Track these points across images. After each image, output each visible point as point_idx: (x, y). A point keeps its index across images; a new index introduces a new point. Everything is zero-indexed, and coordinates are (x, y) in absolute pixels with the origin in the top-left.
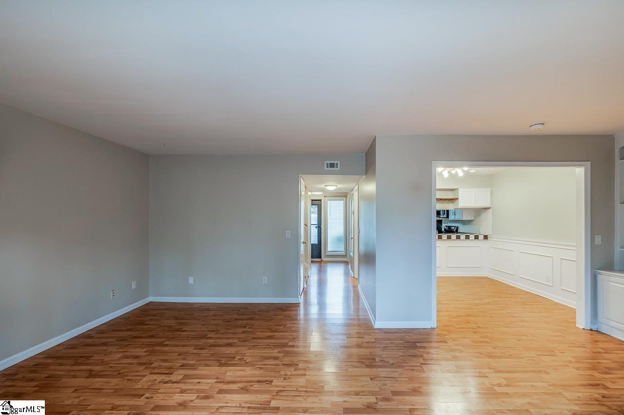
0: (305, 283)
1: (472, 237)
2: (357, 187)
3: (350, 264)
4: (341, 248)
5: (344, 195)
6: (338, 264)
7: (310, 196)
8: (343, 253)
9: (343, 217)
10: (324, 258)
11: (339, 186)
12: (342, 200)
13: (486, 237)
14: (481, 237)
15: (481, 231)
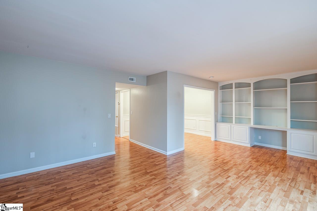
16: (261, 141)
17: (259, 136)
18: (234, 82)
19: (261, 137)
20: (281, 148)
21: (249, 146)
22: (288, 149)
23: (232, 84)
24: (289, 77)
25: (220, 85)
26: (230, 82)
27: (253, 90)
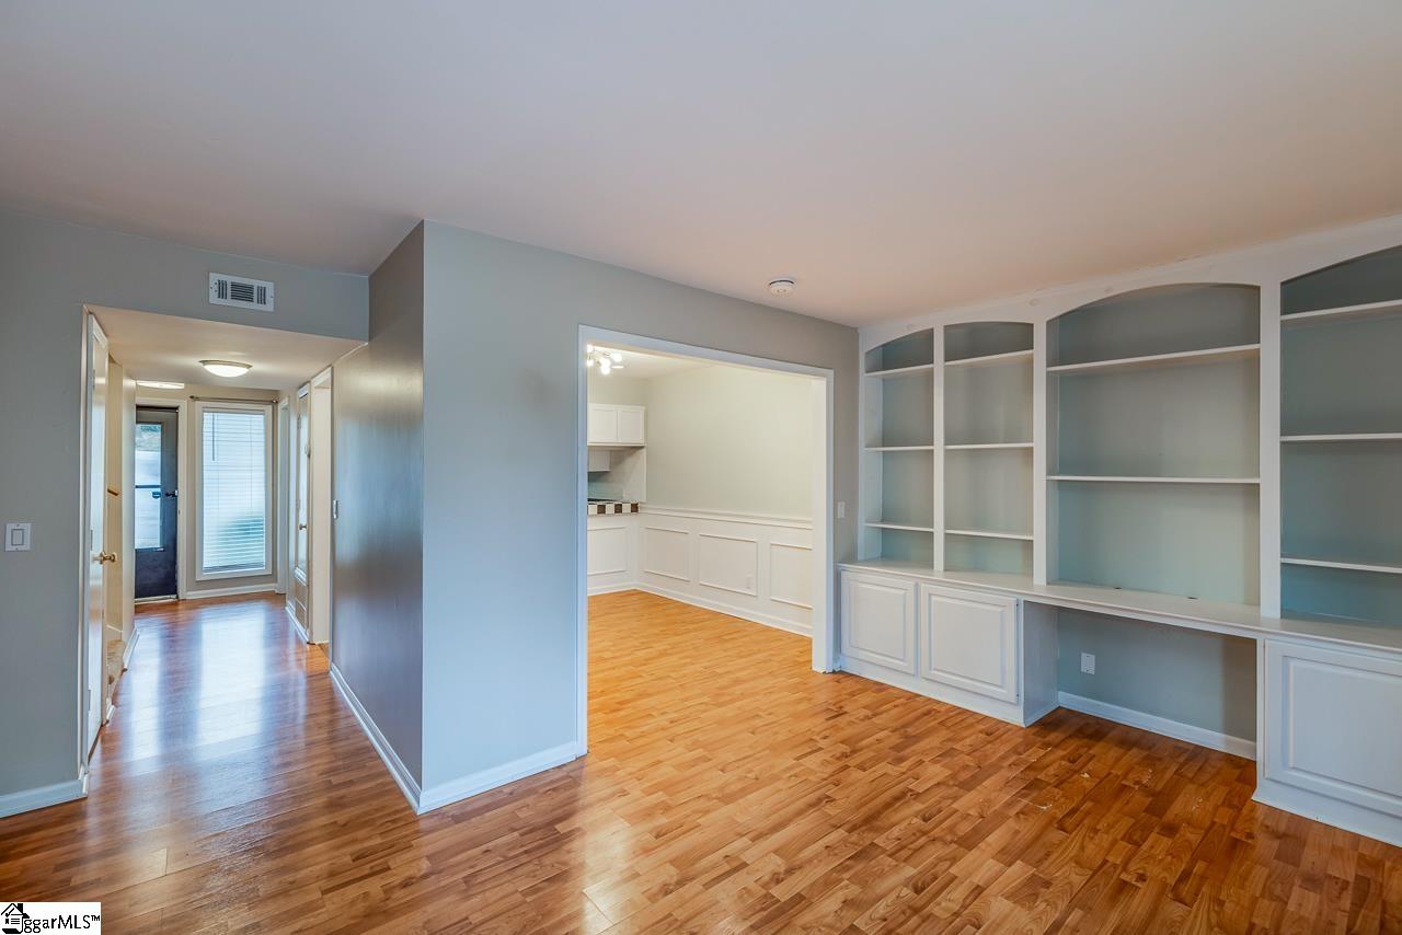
0: (109, 701)
1: (610, 508)
2: (325, 376)
3: (289, 602)
4: (255, 554)
5: (263, 397)
6: (245, 606)
7: (133, 393)
8: (264, 570)
9: (262, 462)
10: (184, 591)
11: (259, 367)
12: (262, 412)
13: (635, 508)
14: (626, 508)
15: (624, 495)
16: (1092, 689)
17: (1083, 655)
18: (937, 322)
19: (1093, 657)
20: (1215, 740)
21: (1016, 717)
22: (1265, 751)
23: (929, 334)
24: (1268, 270)
25: (871, 341)
26: (918, 325)
27: (1048, 366)
